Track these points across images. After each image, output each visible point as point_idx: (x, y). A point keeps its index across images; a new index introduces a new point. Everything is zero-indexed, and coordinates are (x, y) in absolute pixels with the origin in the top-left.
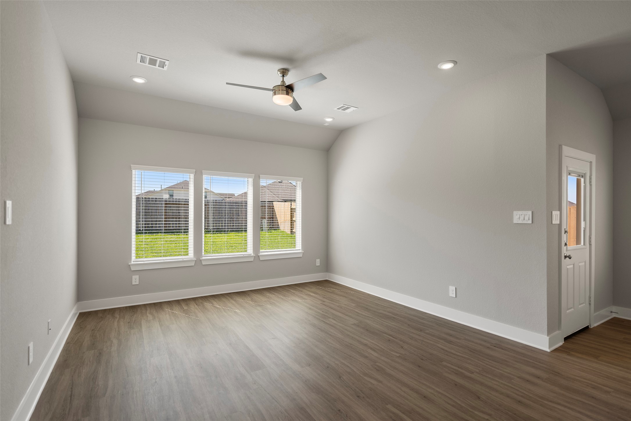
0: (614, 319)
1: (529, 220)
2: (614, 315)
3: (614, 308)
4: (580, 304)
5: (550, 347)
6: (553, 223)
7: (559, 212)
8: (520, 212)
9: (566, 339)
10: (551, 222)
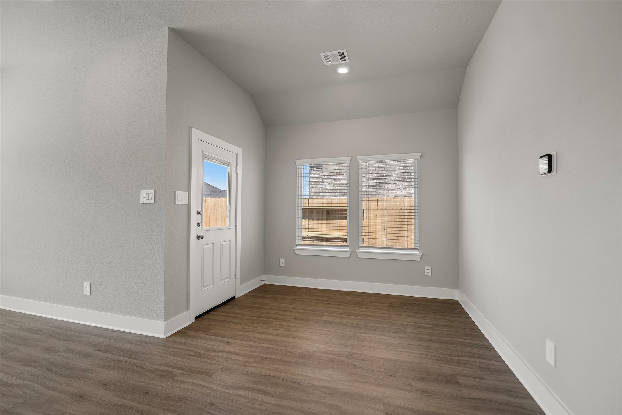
0: (265, 286)
1: (152, 199)
2: (264, 283)
3: (264, 277)
4: (222, 280)
5: (165, 333)
6: (176, 203)
7: (188, 193)
8: (145, 192)
9: (196, 318)
10: (174, 202)
